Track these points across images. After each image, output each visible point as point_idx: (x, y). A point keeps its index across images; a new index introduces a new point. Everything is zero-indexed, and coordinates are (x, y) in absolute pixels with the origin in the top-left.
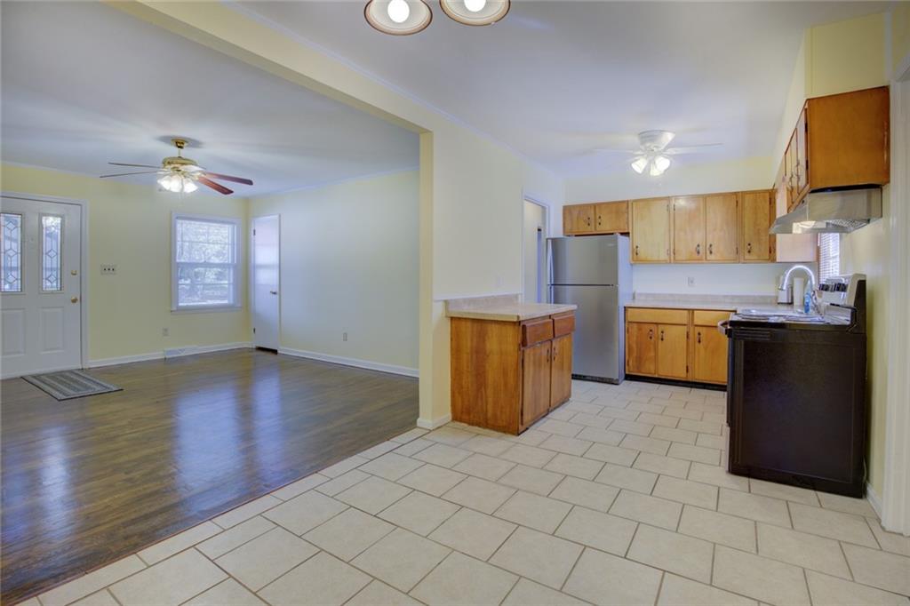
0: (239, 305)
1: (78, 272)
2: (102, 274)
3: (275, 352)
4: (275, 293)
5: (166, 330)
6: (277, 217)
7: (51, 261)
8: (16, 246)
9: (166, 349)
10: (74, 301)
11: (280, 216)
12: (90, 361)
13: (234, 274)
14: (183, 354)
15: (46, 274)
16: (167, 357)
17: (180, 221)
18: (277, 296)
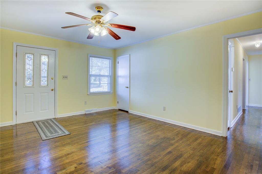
0: (112, 92)
1: (54, 78)
2: (63, 79)
3: (127, 112)
4: (127, 87)
5: (86, 102)
6: (129, 55)
7: (44, 73)
8: (31, 68)
9: (86, 110)
10: (52, 90)
11: (130, 55)
12: (58, 115)
13: (110, 79)
14: (92, 112)
15: (42, 79)
16: (86, 113)
17: (91, 58)
18: (128, 89)
